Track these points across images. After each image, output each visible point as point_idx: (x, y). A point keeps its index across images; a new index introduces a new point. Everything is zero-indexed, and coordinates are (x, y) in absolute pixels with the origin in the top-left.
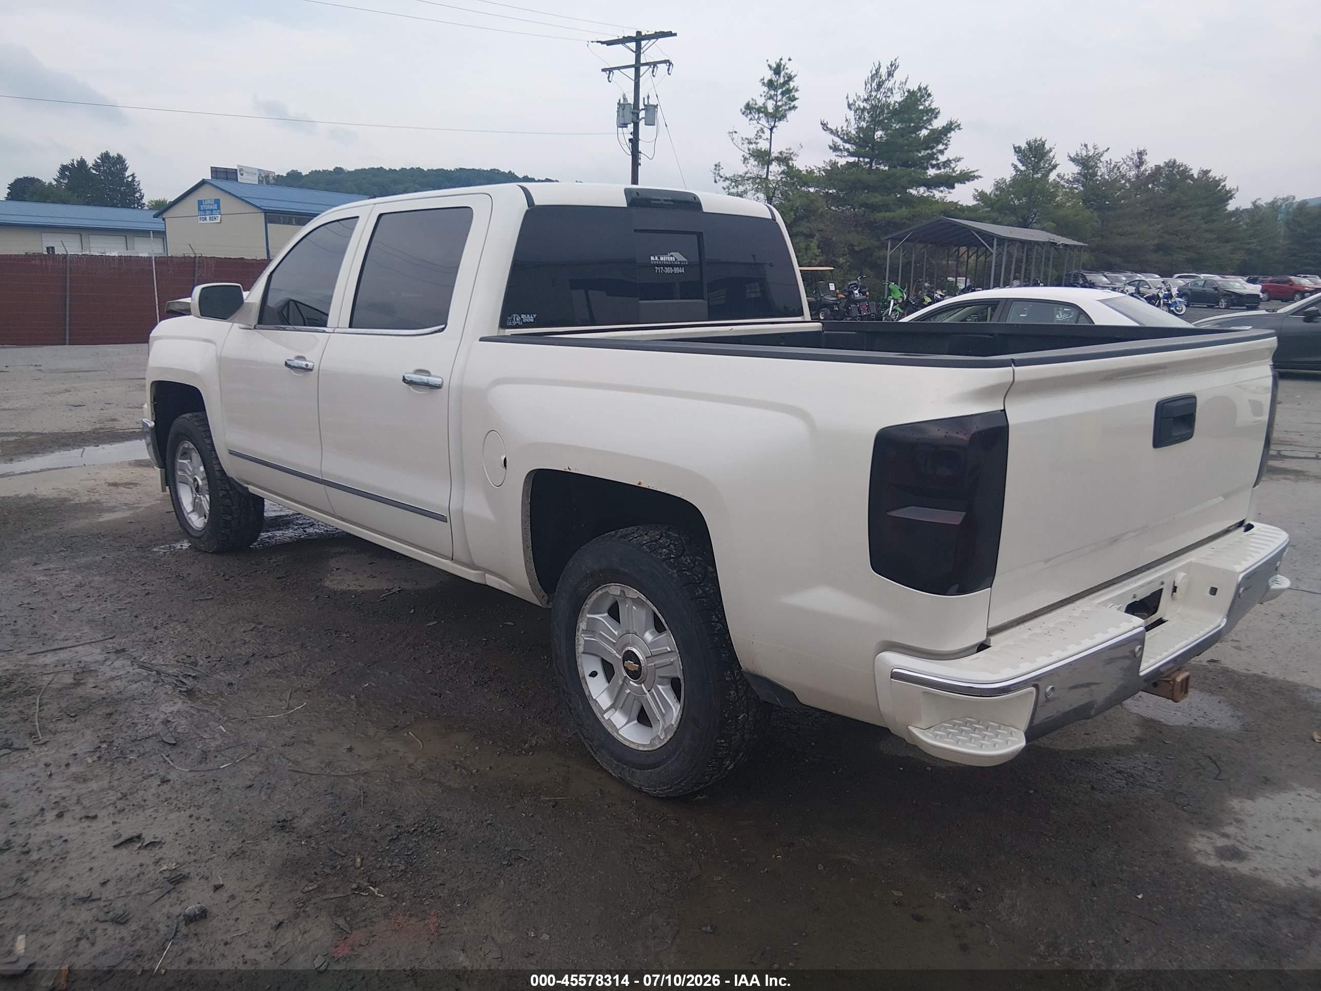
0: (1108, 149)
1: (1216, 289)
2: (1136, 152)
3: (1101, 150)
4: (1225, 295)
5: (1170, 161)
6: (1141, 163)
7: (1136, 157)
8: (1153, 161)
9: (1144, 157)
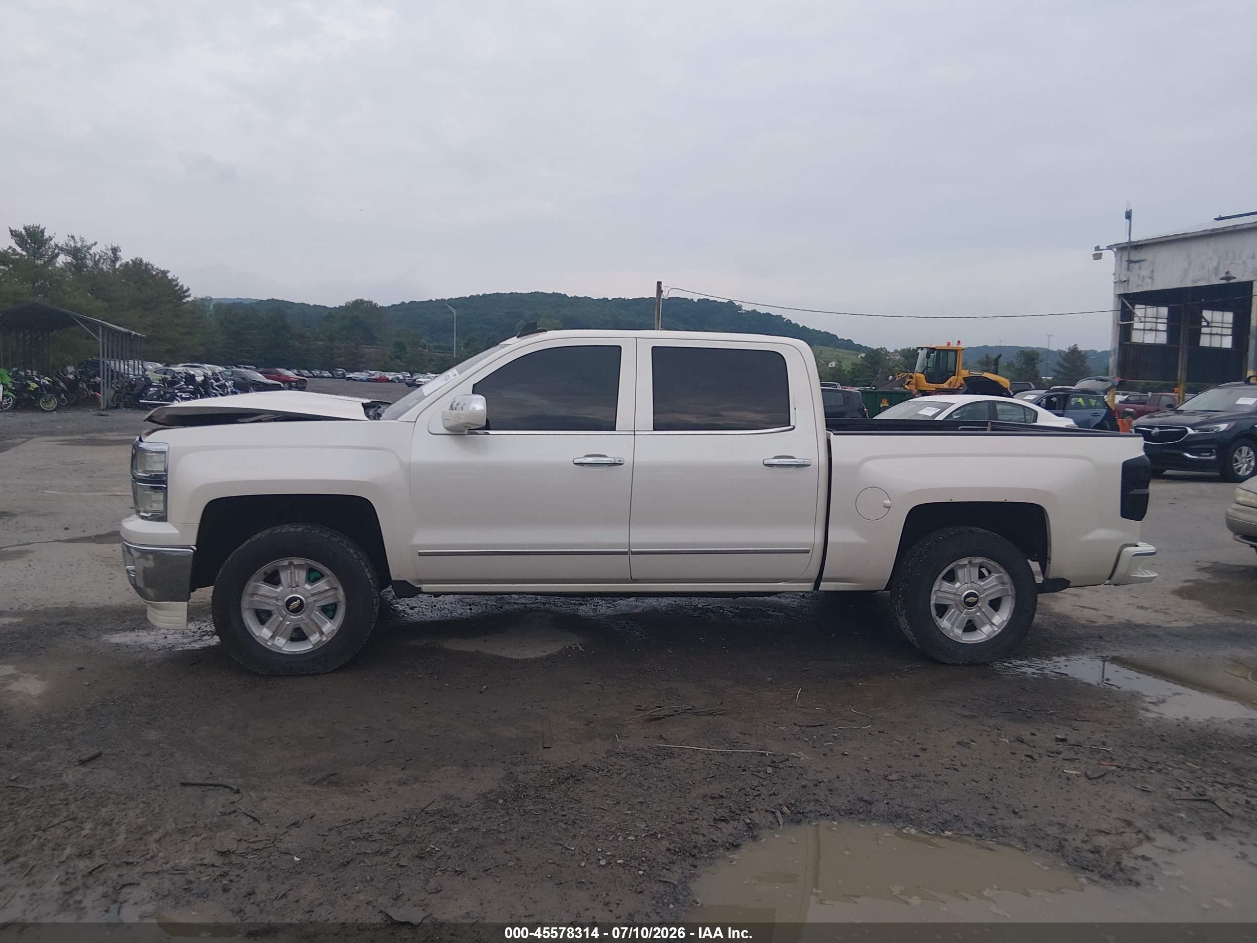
0: (96, 243)
1: (244, 379)
2: (110, 247)
3: (89, 244)
4: (254, 384)
5: (136, 259)
6: (116, 259)
7: (110, 253)
8: (126, 257)
9: (119, 253)
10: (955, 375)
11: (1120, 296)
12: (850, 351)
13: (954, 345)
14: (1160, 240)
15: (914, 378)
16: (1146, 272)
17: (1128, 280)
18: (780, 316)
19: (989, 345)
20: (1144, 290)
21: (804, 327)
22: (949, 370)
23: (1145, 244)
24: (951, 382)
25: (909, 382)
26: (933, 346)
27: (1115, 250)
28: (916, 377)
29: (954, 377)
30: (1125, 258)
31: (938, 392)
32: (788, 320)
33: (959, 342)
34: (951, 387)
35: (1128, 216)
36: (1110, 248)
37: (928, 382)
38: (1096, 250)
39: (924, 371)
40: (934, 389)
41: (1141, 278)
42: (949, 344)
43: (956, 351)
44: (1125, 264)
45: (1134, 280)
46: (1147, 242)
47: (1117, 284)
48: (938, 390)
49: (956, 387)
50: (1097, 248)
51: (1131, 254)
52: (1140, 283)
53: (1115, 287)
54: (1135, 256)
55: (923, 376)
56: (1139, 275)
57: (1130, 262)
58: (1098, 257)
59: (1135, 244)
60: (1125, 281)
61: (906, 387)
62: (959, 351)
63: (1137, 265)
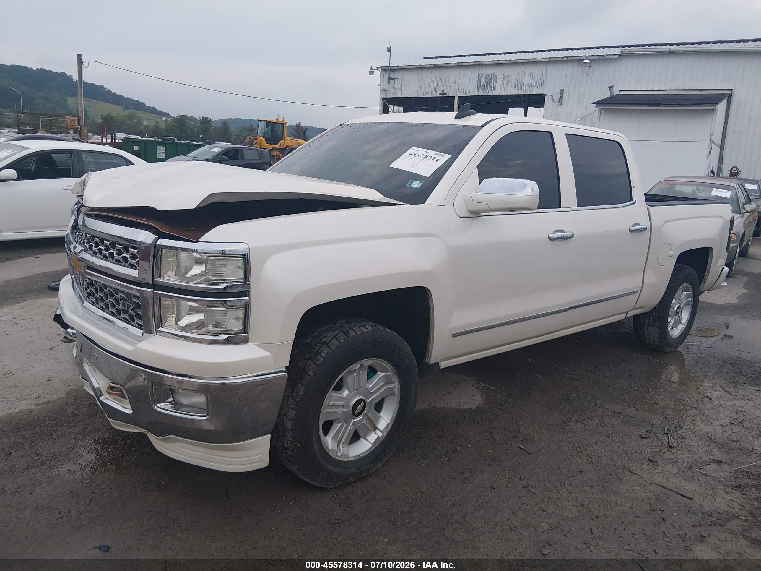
10: (282, 140)
11: (383, 98)
12: (156, 115)
13: (280, 120)
14: (406, 67)
15: (259, 140)
16: (398, 86)
17: (388, 90)
18: (103, 86)
19: (242, 118)
20: (397, 96)
21: (120, 95)
22: (279, 136)
23: (398, 69)
24: (281, 144)
25: (256, 143)
26: (269, 120)
27: (380, 70)
28: (260, 139)
29: (282, 141)
30: (387, 76)
31: (274, 150)
32: (109, 89)
33: (283, 118)
34: (281, 147)
35: (389, 50)
36: (378, 68)
37: (267, 144)
38: (370, 69)
39: (263, 136)
40: (271, 148)
41: (395, 90)
42: (277, 119)
43: (283, 124)
44: (386, 79)
45: (391, 90)
46: (400, 68)
47: (382, 91)
48: (274, 149)
49: (284, 148)
50: (371, 68)
51: (390, 73)
52: (394, 92)
53: (380, 93)
54: (393, 75)
55: (263, 139)
56: (394, 87)
57: (390, 78)
58: (371, 73)
59: (393, 68)
60: (387, 90)
61: (255, 145)
62: (284, 125)
63: (393, 80)
